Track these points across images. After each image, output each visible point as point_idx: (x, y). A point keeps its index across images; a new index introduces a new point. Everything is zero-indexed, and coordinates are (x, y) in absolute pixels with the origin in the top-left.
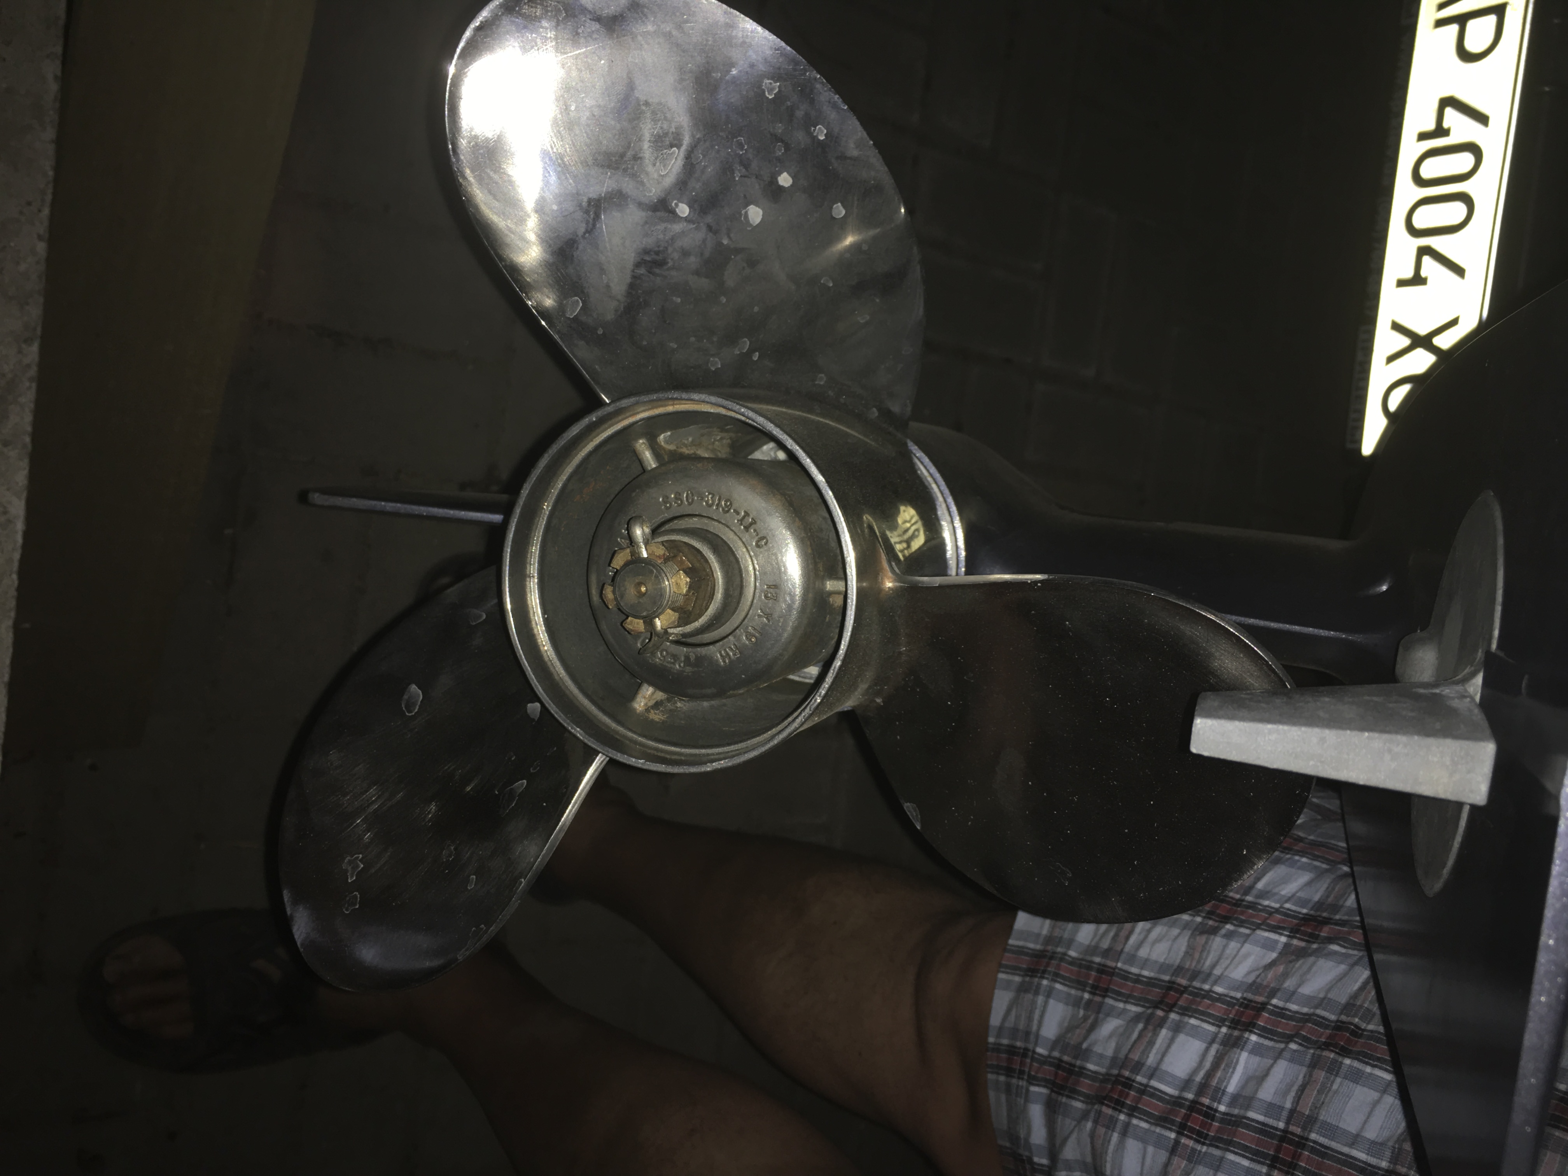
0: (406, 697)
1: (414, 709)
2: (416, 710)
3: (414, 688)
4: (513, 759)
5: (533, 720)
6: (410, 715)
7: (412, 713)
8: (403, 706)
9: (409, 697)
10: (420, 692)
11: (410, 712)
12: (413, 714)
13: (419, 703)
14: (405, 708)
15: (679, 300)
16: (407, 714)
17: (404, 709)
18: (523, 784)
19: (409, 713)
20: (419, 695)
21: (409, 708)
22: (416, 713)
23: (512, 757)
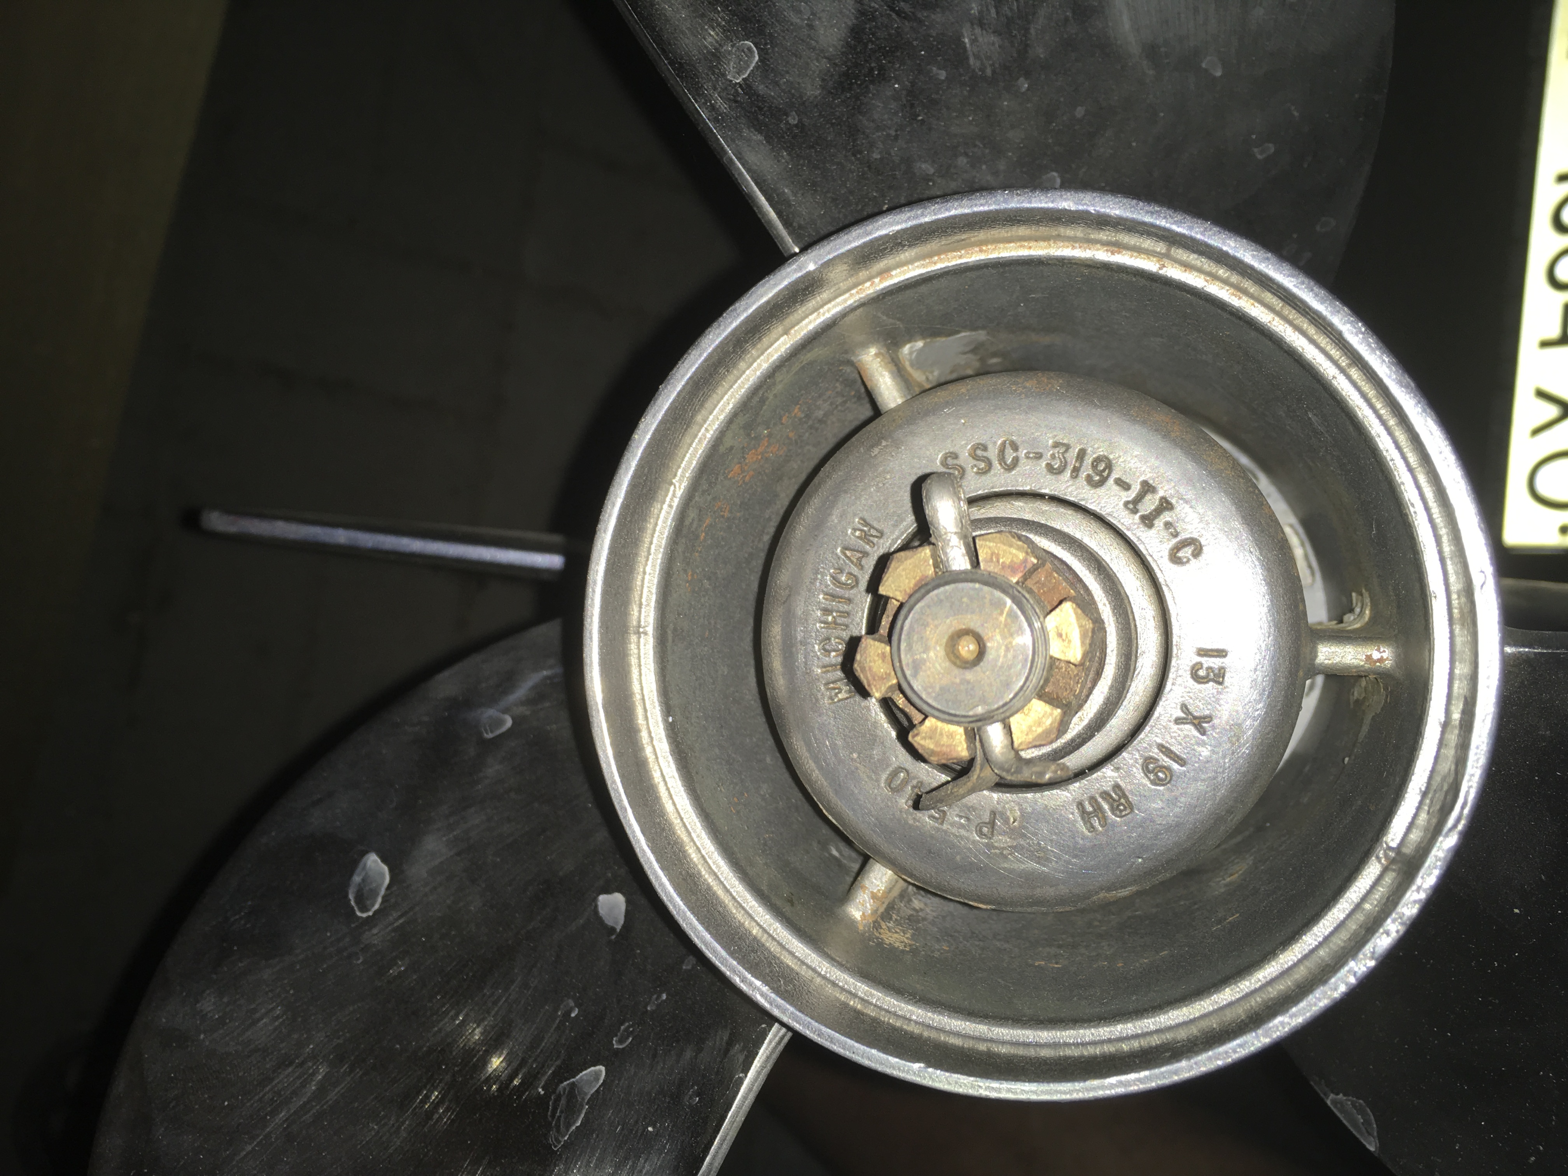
0: (357, 879)
1: (373, 905)
2: (377, 906)
3: (373, 861)
4: (573, 1015)
5: (613, 929)
6: (364, 915)
7: (367, 910)
8: (351, 897)
9: (363, 880)
10: (386, 869)
11: (364, 909)
12: (370, 913)
13: (383, 892)
14: (357, 903)
15: (943, 75)
16: (359, 914)
17: (353, 903)
18: (597, 1075)
19: (362, 911)
20: (382, 875)
21: (363, 902)
22: (376, 913)
23: (571, 1010)
